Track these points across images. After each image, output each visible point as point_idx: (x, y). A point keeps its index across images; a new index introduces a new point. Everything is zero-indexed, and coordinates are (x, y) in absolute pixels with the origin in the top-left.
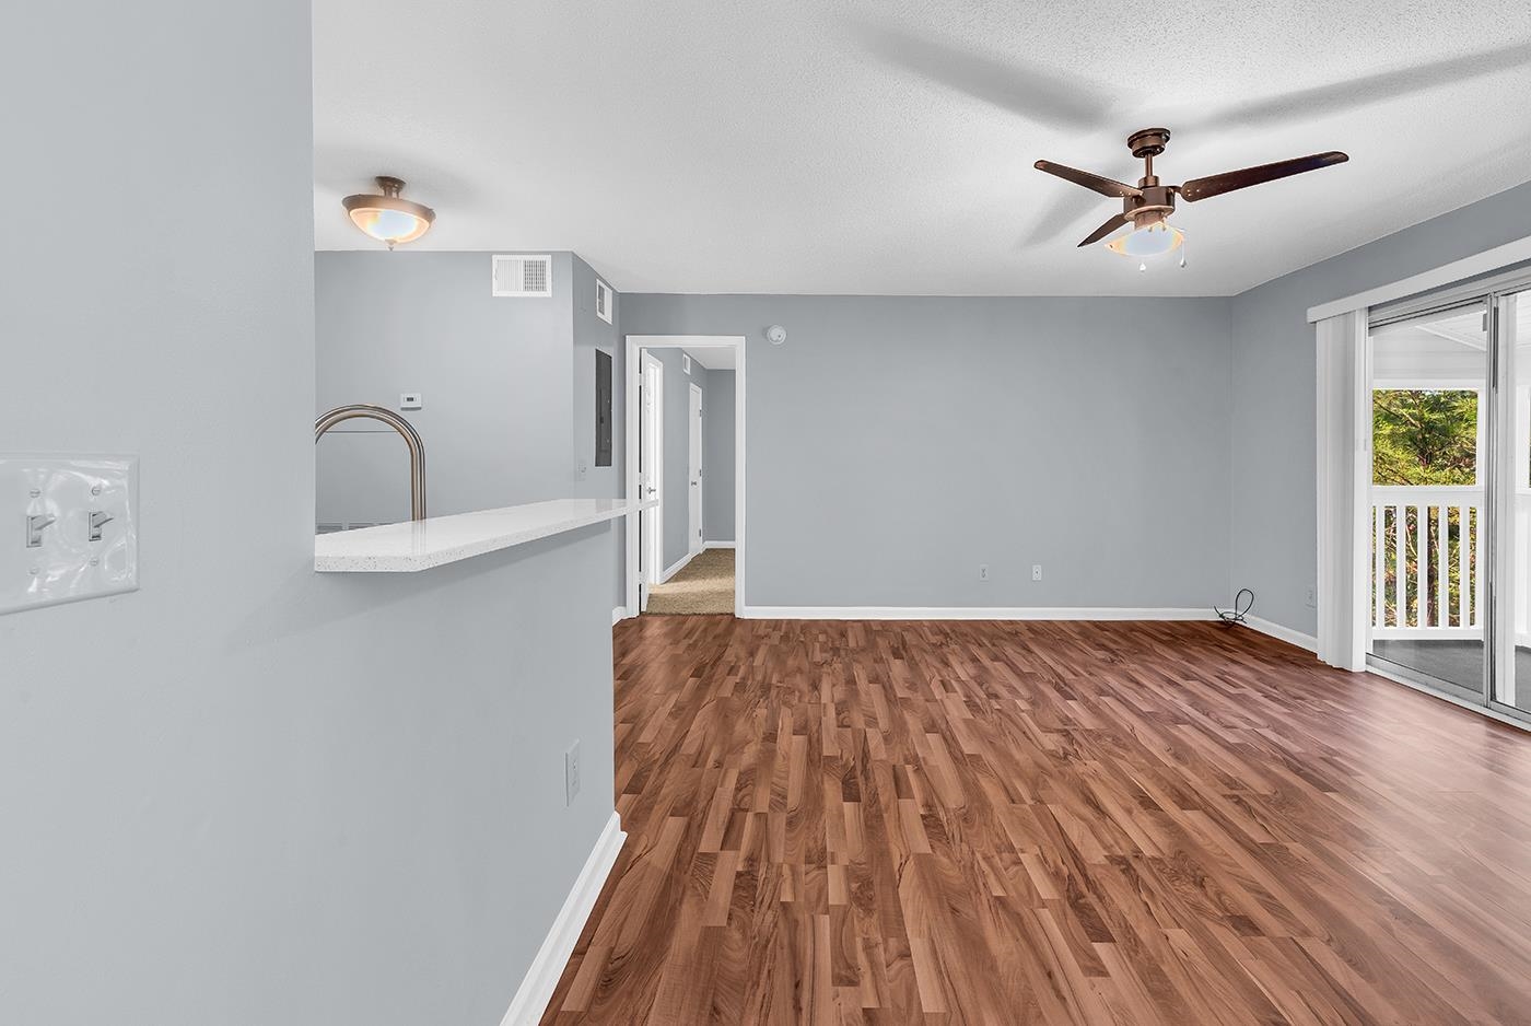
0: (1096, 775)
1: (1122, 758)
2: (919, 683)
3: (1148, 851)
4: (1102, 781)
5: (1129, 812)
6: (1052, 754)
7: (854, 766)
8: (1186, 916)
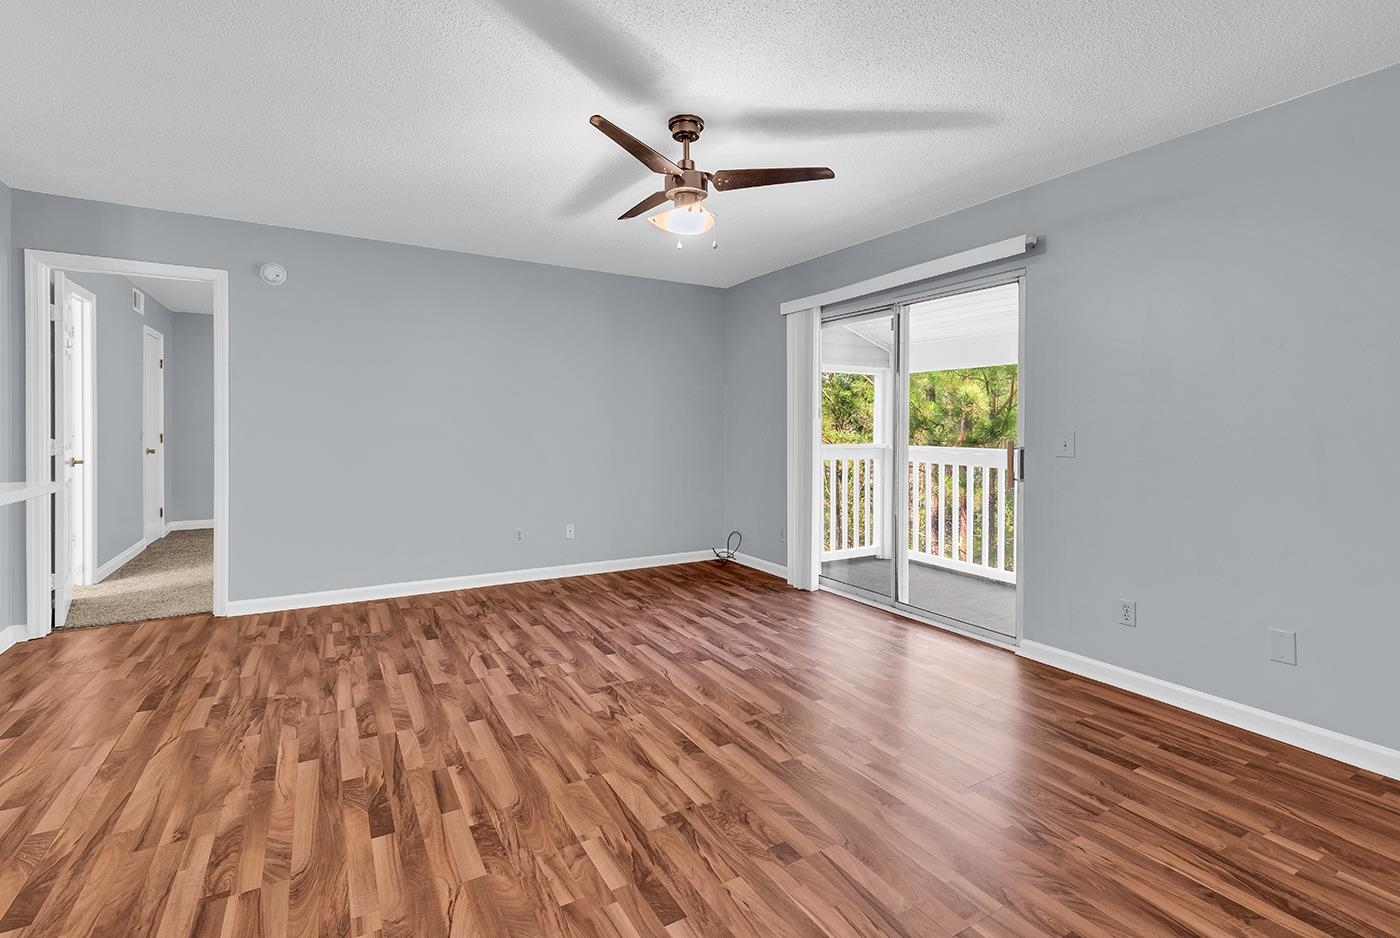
0: (642, 730)
1: (661, 705)
2: (456, 664)
3: (698, 800)
4: (648, 734)
5: (676, 761)
6: (600, 716)
7: (384, 785)
8: (740, 861)
